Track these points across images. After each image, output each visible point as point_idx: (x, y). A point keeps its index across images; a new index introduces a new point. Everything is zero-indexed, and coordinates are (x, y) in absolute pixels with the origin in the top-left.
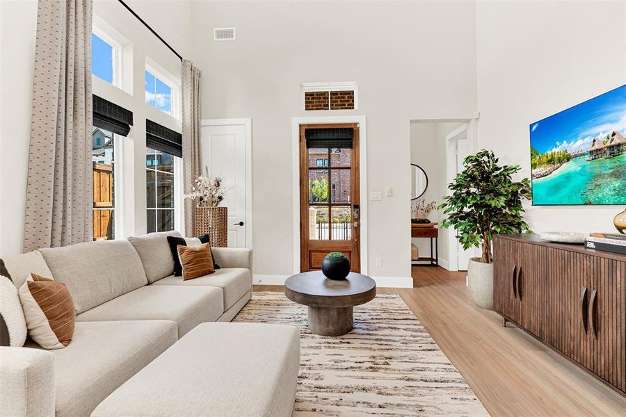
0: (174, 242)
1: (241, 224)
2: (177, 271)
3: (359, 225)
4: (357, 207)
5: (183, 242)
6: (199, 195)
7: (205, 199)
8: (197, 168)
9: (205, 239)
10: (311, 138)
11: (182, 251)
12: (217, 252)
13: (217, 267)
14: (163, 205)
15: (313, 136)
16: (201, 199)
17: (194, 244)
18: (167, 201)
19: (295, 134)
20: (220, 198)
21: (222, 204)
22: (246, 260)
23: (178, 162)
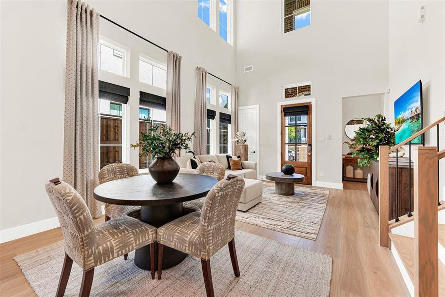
0: (228, 157)
1: (254, 152)
2: (229, 168)
3: (311, 154)
4: (310, 145)
5: (231, 157)
6: (237, 139)
7: (239, 141)
8: (237, 129)
9: (239, 157)
10: (286, 112)
11: (231, 160)
12: (244, 163)
13: (243, 168)
14: (224, 144)
15: (288, 111)
16: (238, 141)
17: (235, 158)
18: (225, 142)
19: (279, 110)
20: (245, 141)
21: (246, 144)
22: (254, 166)
23: (229, 126)
